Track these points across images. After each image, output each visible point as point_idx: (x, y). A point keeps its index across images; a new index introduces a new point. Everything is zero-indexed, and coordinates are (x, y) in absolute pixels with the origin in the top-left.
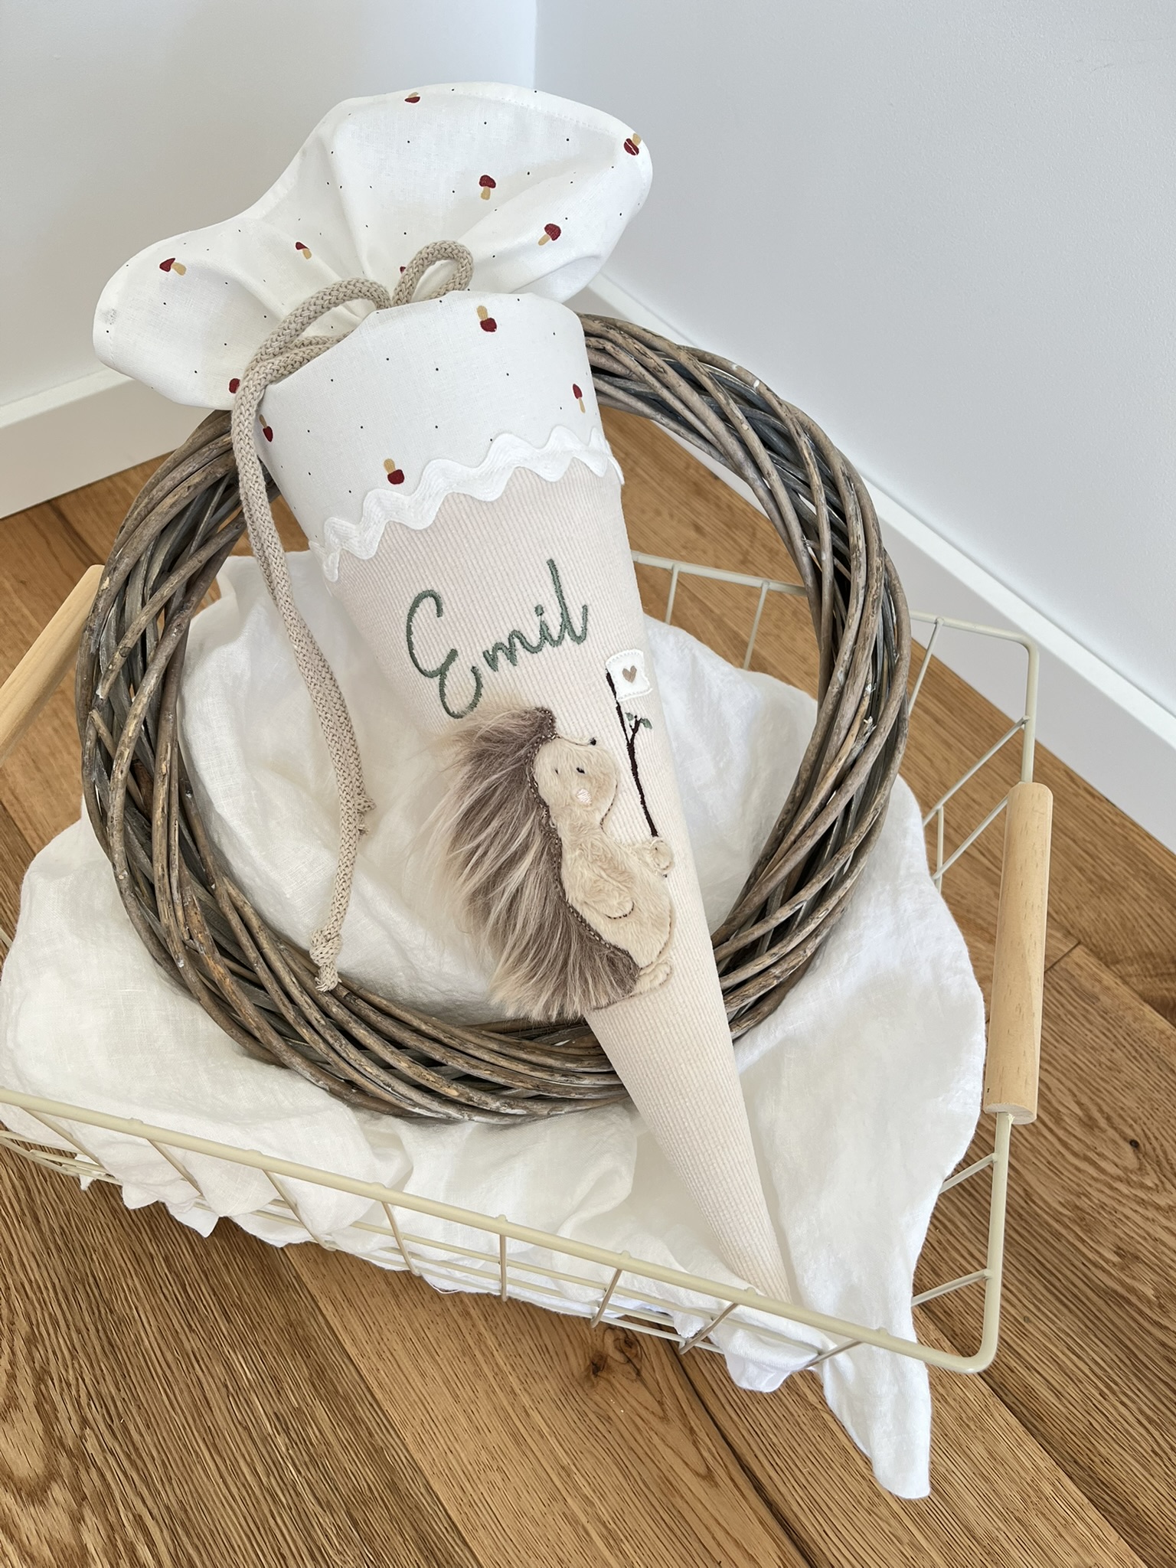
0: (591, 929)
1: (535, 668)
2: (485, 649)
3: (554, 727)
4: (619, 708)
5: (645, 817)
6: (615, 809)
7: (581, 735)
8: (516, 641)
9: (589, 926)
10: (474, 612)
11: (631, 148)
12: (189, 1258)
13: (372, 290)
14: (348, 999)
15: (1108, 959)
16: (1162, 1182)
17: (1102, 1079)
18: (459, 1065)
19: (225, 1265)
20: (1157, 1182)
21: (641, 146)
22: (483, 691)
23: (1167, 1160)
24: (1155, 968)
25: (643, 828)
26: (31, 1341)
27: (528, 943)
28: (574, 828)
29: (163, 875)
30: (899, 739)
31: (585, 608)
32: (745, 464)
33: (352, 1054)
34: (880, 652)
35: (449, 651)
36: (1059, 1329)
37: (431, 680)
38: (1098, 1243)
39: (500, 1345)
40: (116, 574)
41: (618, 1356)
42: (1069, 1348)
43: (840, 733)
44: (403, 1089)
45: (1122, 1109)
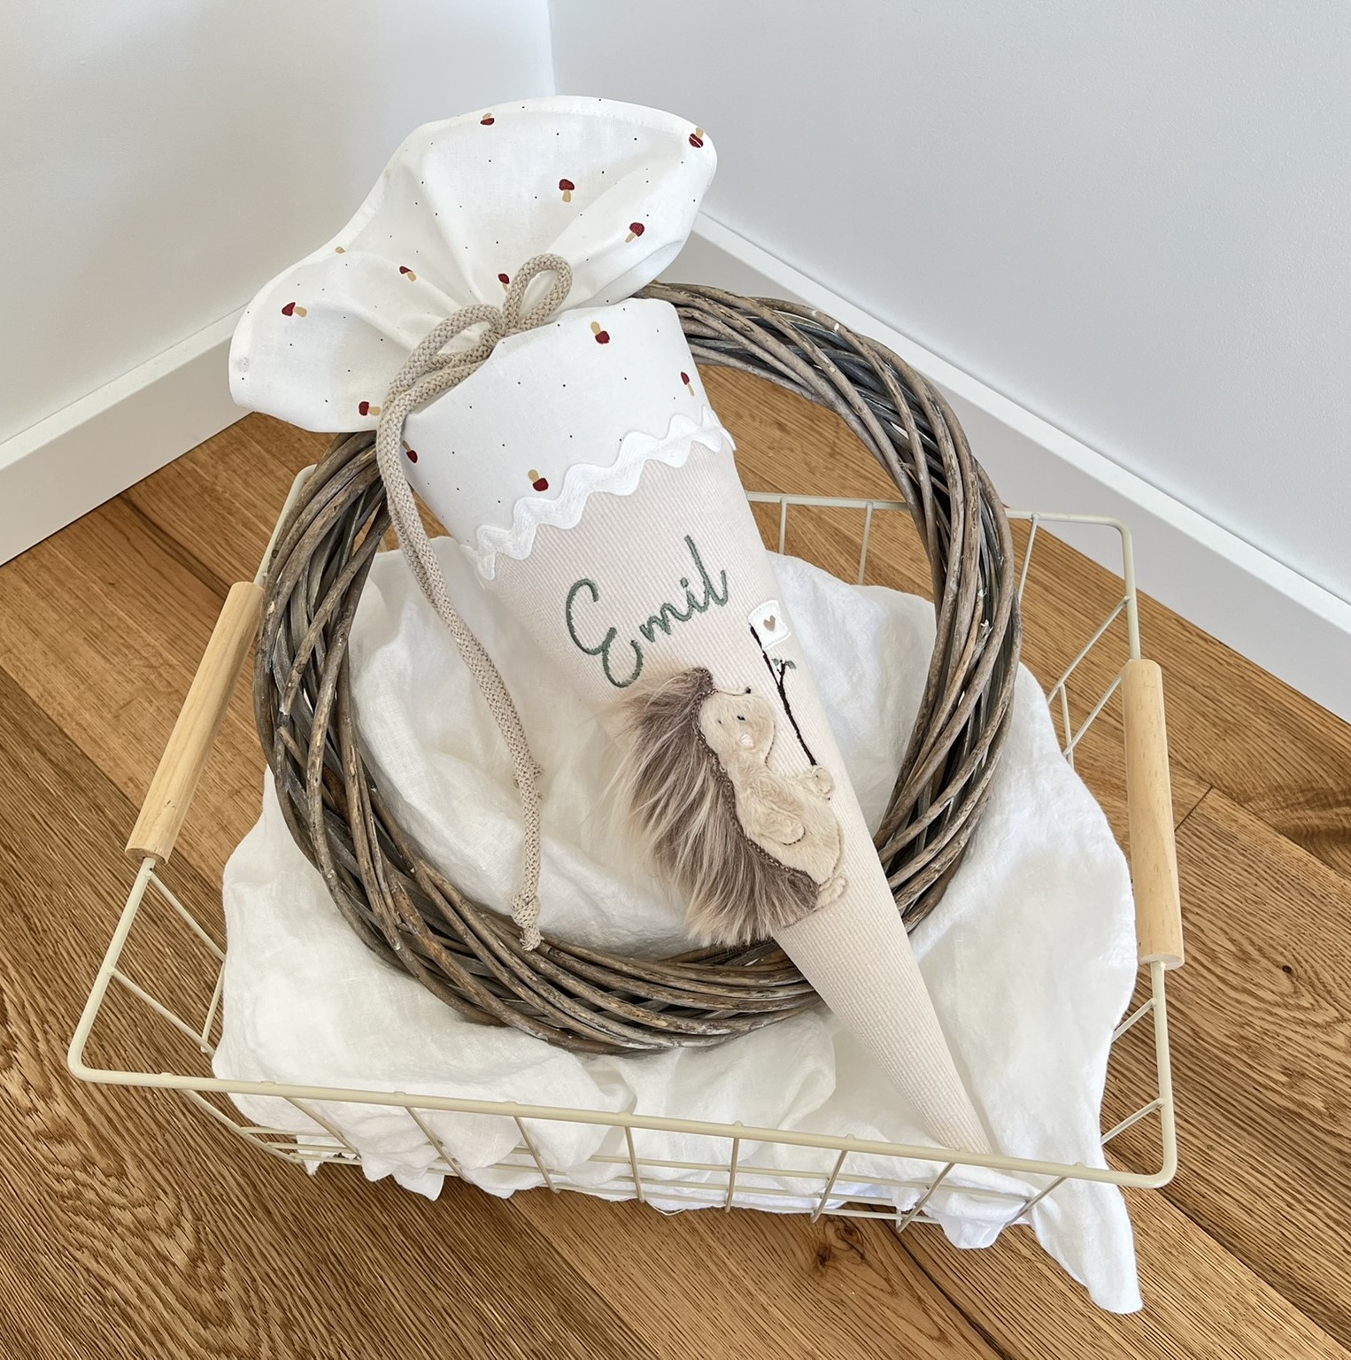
0: (770, 857)
1: (687, 634)
2: (641, 624)
3: (712, 684)
4: (765, 657)
5: (802, 749)
6: (775, 747)
7: (736, 686)
8: (668, 612)
9: (768, 855)
10: (626, 593)
11: (696, 141)
12: (422, 1223)
13: (487, 313)
14: (551, 953)
15: (1240, 798)
16: (1317, 1001)
17: (1250, 913)
18: (665, 997)
19: (457, 1223)
20: (1313, 1002)
21: (705, 138)
22: (644, 661)
23: (1319, 979)
24: (1285, 800)
25: (803, 759)
26: (287, 1325)
27: (716, 878)
28: (743, 770)
29: (369, 868)
30: (1015, 635)
31: (723, 573)
32: (836, 402)
33: (566, 1003)
34: (985, 558)
35: (608, 629)
36: (1241, 1152)
37: (595, 657)
38: (1265, 1066)
39: (730, 1253)
40: (280, 597)
41: (841, 1245)
42: (1253, 1168)
43: (960, 638)
44: (616, 1027)
45: (1271, 938)
